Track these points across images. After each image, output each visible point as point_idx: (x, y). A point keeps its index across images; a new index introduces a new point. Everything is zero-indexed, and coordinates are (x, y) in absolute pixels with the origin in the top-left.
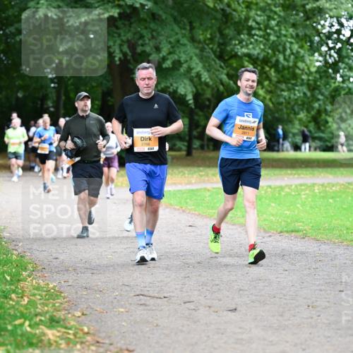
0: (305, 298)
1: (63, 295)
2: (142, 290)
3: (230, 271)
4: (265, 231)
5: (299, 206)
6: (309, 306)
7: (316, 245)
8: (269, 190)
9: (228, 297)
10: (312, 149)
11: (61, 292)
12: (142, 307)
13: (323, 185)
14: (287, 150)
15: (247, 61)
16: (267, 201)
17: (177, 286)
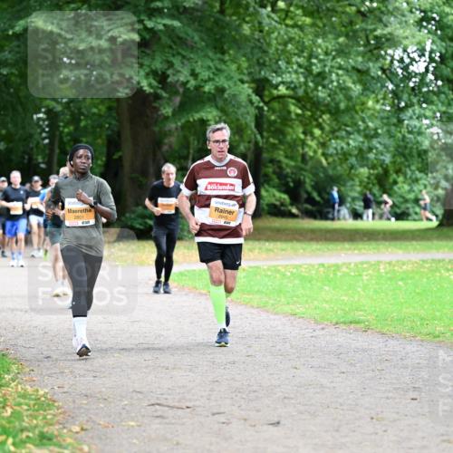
0: (366, 408)
1: (56, 404)
2: (158, 399)
3: (271, 374)
4: (316, 322)
5: (359, 289)
6: (372, 418)
7: (381, 340)
8: (322, 269)
9: (269, 407)
10: (377, 217)
11: (54, 401)
12: (158, 420)
13: (390, 263)
14: (345, 219)
15: (294, 104)
16: (319, 284)
17: (204, 394)
